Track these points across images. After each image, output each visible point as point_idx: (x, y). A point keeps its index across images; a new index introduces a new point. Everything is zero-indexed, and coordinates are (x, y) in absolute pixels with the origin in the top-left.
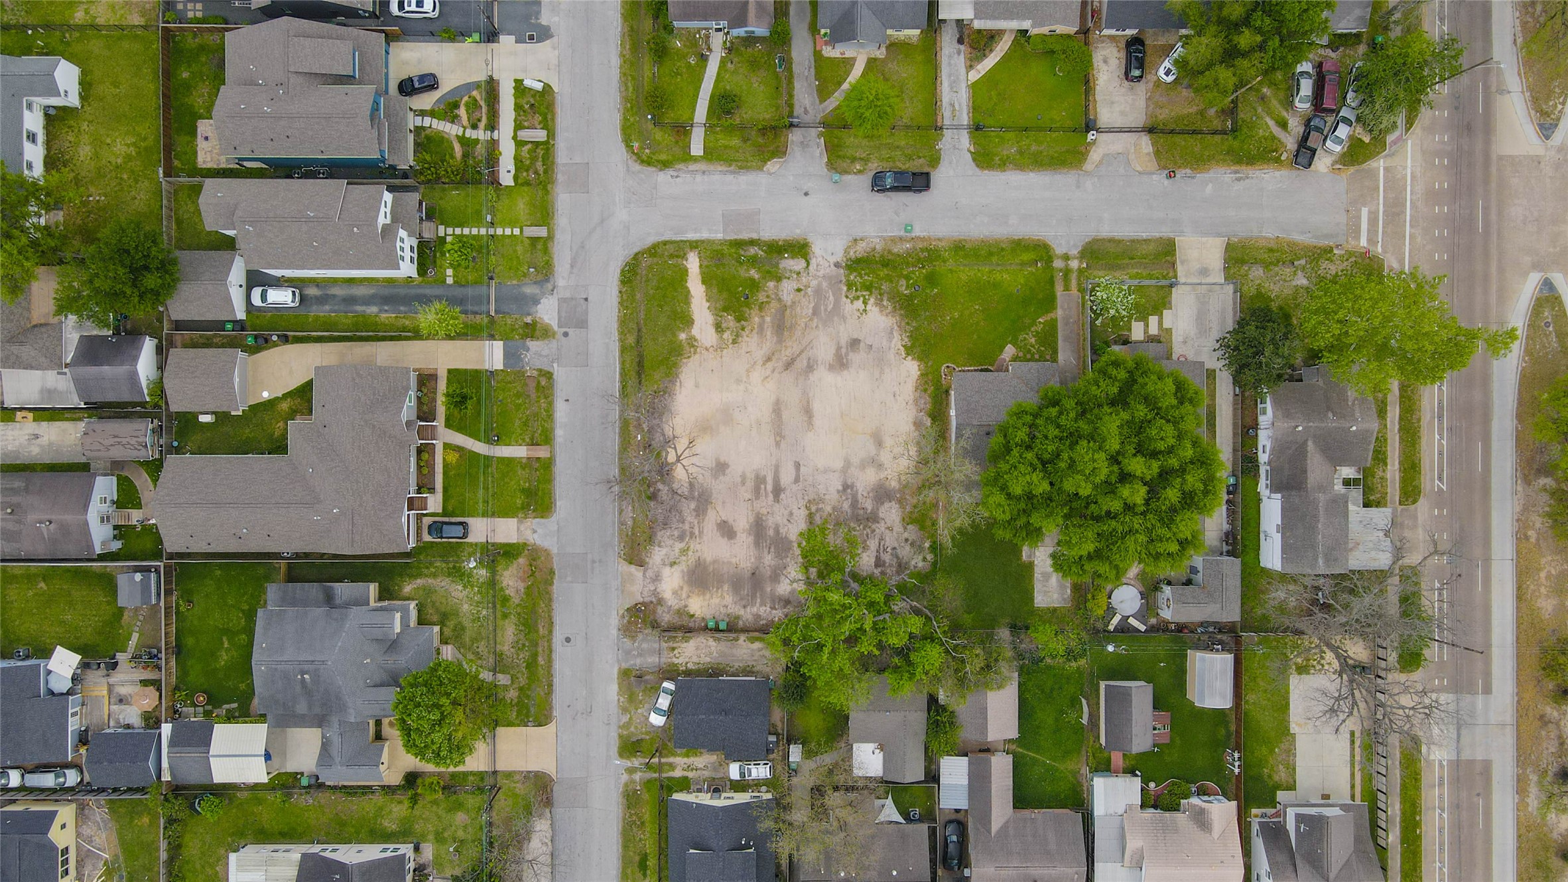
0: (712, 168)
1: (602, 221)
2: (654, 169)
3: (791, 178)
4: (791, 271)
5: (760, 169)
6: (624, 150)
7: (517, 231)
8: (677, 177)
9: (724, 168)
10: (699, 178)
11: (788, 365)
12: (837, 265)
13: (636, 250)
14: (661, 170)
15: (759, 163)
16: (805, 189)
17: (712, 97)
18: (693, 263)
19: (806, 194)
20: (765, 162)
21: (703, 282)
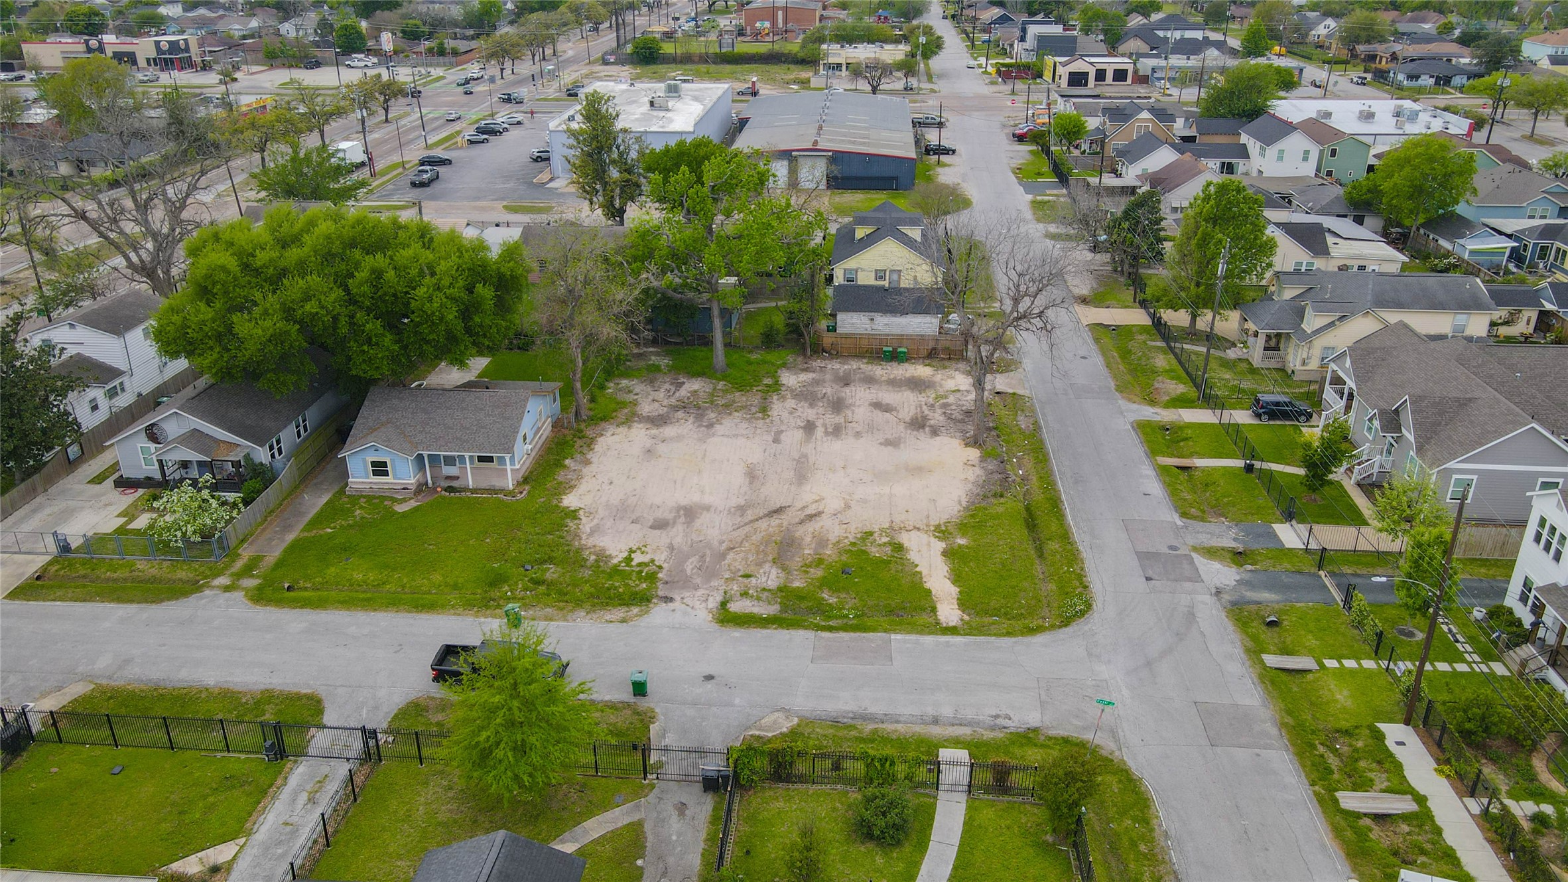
0: (918, 729)
1: (1149, 664)
2: (1052, 733)
3: (737, 701)
4: (759, 599)
5: (806, 721)
6: (1132, 765)
7: (1331, 663)
8: (997, 716)
9: (889, 727)
10: (947, 712)
11: (779, 511)
12: (668, 599)
13: (1067, 630)
14: (1035, 730)
15: (807, 731)
16: (709, 685)
17: (922, 846)
18: (949, 613)
19: (710, 678)
20: (794, 733)
21: (929, 592)
